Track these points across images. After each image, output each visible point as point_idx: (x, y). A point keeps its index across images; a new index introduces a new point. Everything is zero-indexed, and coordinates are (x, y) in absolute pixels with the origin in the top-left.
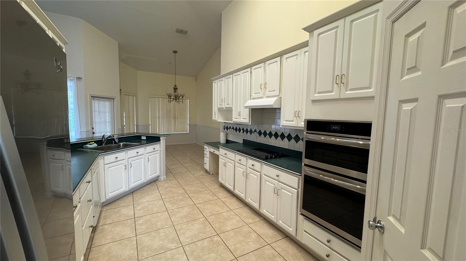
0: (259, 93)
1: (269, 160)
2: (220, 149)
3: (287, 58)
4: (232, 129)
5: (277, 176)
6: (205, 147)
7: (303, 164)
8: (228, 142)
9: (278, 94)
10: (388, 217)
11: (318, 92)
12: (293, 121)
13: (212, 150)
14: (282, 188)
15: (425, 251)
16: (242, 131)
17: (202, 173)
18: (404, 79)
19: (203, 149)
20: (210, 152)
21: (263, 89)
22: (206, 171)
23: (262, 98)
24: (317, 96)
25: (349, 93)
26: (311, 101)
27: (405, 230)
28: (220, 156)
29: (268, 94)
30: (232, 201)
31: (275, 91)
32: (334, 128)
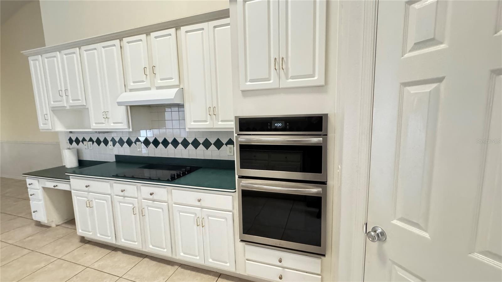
0: (143, 81)
1: (176, 181)
2: (72, 180)
3: (187, 32)
4: (89, 141)
5: (199, 201)
6: (29, 181)
7: (237, 177)
8: (82, 164)
9: (177, 83)
10: (392, 222)
11: (250, 80)
12: (206, 121)
13: (50, 184)
14: (208, 216)
15: (474, 255)
16: (110, 143)
17: (29, 230)
18: (406, 55)
19: (24, 187)
20: (44, 188)
21: (148, 76)
22: (39, 224)
23: (148, 89)
24: (249, 85)
25: (291, 82)
26: (241, 92)
27: (429, 235)
28: (72, 191)
29: (159, 83)
30: (116, 260)
31: (173, 79)
32: (276, 125)
